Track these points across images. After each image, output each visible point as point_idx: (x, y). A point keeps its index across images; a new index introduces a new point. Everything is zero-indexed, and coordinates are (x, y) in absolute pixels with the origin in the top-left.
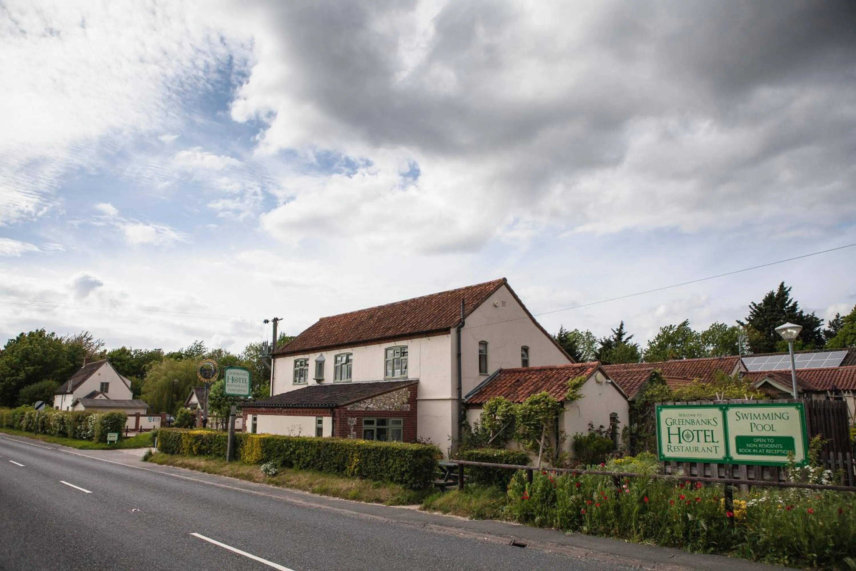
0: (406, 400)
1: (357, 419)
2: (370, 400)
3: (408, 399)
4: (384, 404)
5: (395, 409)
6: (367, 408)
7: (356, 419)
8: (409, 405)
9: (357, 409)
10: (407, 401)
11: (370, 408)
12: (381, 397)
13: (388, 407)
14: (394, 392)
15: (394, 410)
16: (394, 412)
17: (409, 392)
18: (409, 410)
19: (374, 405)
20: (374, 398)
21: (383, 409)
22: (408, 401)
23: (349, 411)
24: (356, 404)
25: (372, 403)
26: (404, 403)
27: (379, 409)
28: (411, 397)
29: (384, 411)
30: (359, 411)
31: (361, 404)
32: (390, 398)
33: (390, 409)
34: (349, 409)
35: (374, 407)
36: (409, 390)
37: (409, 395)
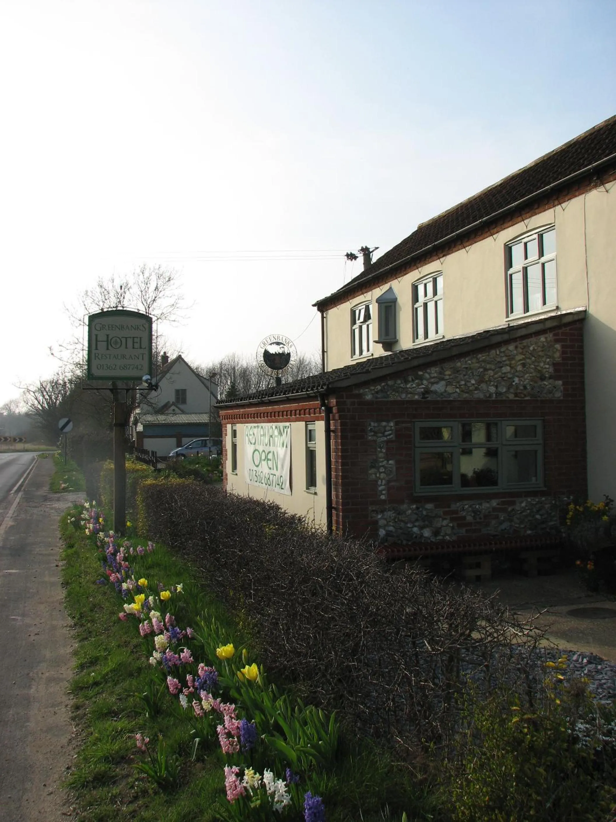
0: (547, 368)
1: (396, 424)
2: (434, 371)
3: (554, 365)
4: (481, 381)
5: (516, 395)
6: (427, 391)
7: (392, 424)
8: (560, 382)
9: (393, 397)
10: (551, 370)
11: (435, 392)
12: (469, 361)
13: (492, 389)
14: (511, 347)
15: (511, 397)
16: (511, 401)
17: (558, 346)
18: (558, 395)
19: (449, 383)
20: (446, 365)
21: (478, 395)
22: (556, 370)
23: (370, 403)
24: (390, 383)
25: (443, 379)
26: (543, 378)
27: (465, 395)
28: (563, 359)
29: (479, 401)
30: (403, 402)
31: (406, 382)
32: (500, 365)
33: (498, 394)
34: (369, 397)
35: (450, 389)
36: (557, 341)
37: (557, 355)
